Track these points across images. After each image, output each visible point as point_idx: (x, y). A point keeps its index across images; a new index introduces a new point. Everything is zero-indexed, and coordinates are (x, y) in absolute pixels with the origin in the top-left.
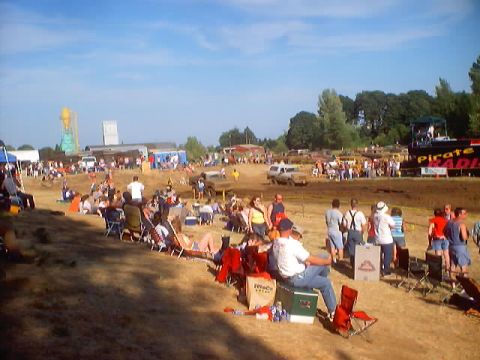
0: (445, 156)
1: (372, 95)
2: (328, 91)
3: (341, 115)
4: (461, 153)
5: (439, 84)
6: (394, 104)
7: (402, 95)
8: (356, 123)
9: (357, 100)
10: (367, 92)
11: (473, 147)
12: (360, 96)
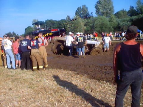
0: (44, 36)
1: (50, 21)
7: (59, 21)
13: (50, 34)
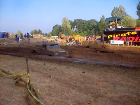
0: (122, 35)
1: (79, 20)
2: (65, 18)
3: (69, 26)
4: (130, 34)
5: (102, 17)
6: (86, 23)
7: (88, 21)
8: (74, 29)
9: (74, 22)
10: (77, 19)
11: (137, 31)
12: (75, 20)
13: (133, 33)
